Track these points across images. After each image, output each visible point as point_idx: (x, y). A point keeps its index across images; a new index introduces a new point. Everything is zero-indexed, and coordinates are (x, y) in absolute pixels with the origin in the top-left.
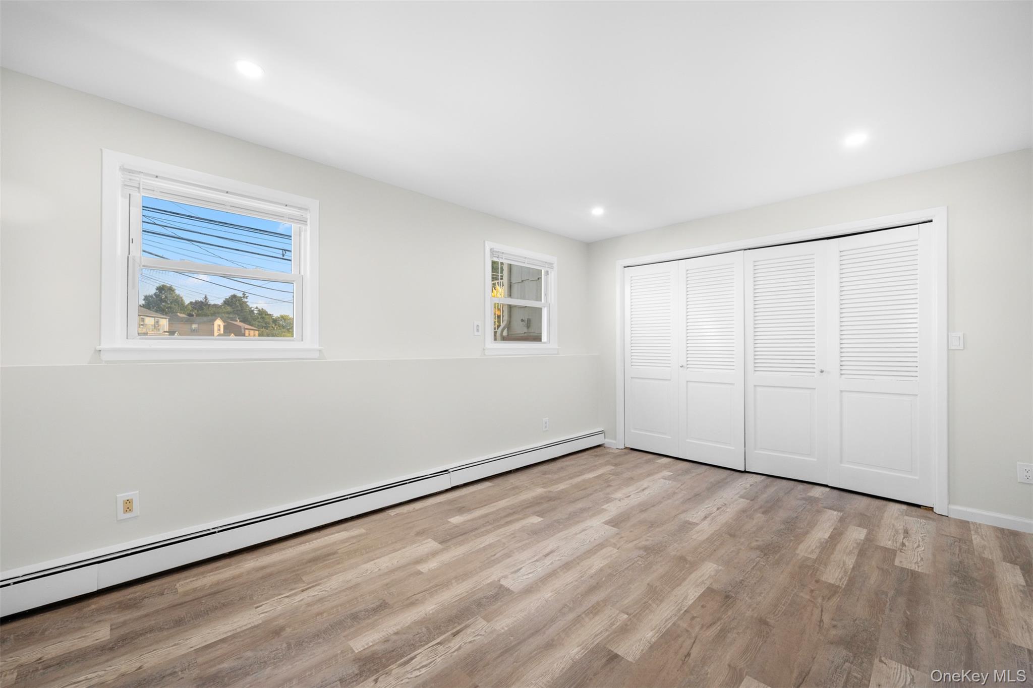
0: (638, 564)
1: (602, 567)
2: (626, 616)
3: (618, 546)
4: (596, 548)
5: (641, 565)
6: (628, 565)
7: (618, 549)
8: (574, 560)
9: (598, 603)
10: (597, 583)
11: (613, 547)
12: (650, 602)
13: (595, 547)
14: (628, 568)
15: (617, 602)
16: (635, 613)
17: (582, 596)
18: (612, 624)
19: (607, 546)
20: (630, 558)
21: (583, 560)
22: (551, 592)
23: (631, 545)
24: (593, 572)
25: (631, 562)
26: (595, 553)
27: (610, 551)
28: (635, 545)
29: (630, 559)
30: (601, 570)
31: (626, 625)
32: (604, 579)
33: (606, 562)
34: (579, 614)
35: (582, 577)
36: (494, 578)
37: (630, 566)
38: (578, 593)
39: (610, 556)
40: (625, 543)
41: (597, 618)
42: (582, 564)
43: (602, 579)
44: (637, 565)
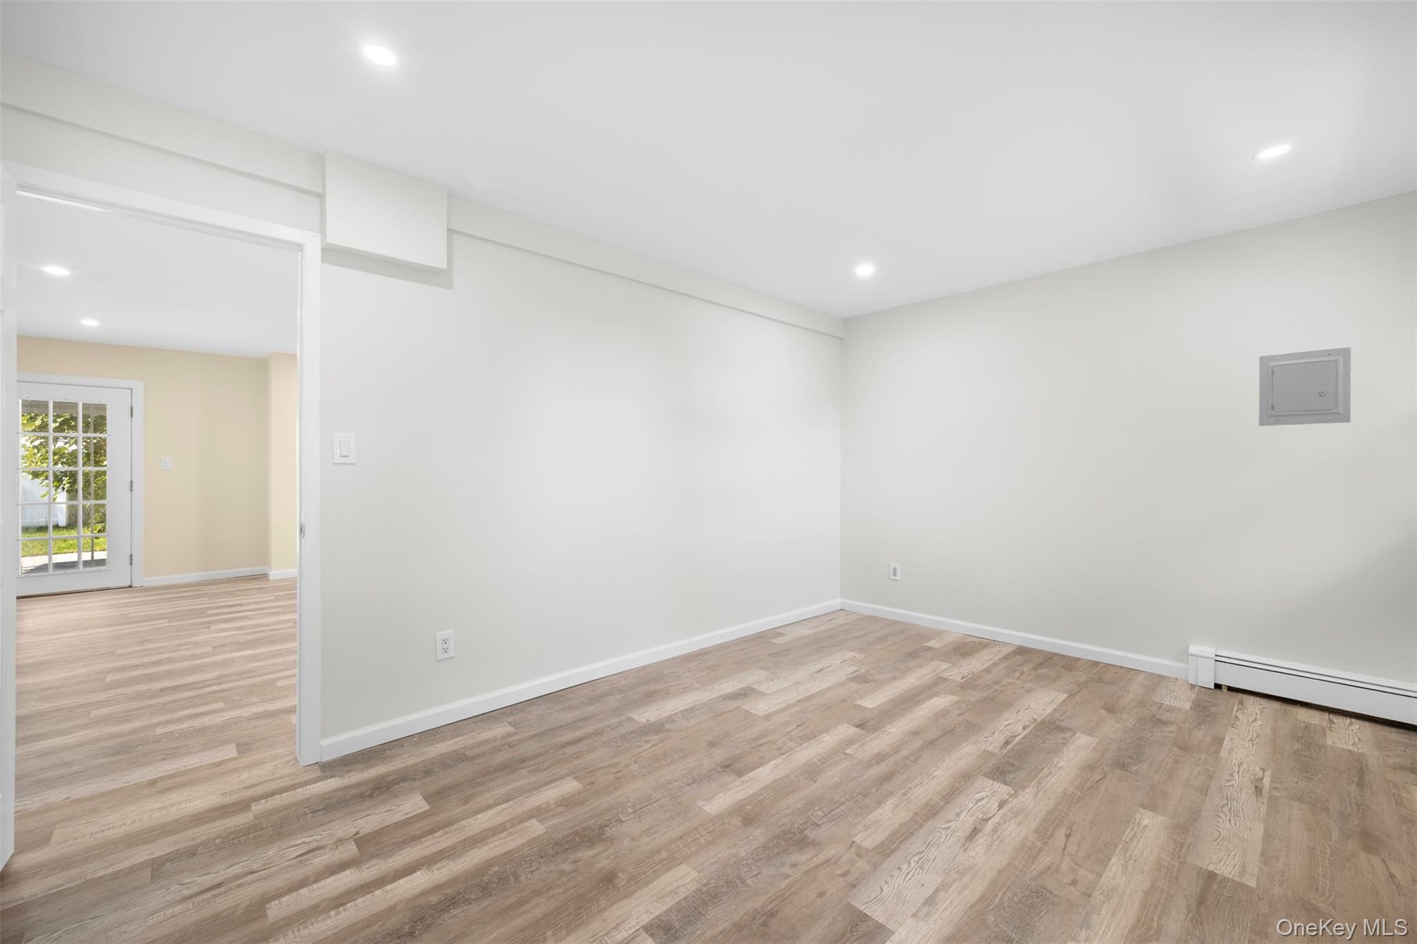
0: (823, 812)
1: (878, 807)
2: (847, 752)
3: (853, 850)
4: (895, 845)
5: (819, 810)
6: (838, 810)
7: (854, 842)
8: (925, 822)
9: (878, 763)
10: (882, 784)
11: (862, 847)
12: (819, 763)
13: (896, 848)
14: (840, 805)
15: (856, 764)
16: (838, 754)
17: (898, 772)
18: (862, 746)
19: (873, 849)
20: (833, 823)
21: (910, 820)
22: (936, 776)
23: (830, 852)
24: (891, 801)
25: (833, 816)
26: (894, 833)
27: (869, 839)
28: (820, 852)
29: (834, 820)
30: (880, 803)
31: (847, 745)
32: (874, 790)
33: (873, 817)
34: (896, 755)
35: (904, 794)
36: (1027, 795)
37: (837, 808)
38: (903, 773)
39: (867, 827)
40: (839, 858)
41: (877, 751)
42: (911, 814)
43: (876, 791)
44: (825, 809)
